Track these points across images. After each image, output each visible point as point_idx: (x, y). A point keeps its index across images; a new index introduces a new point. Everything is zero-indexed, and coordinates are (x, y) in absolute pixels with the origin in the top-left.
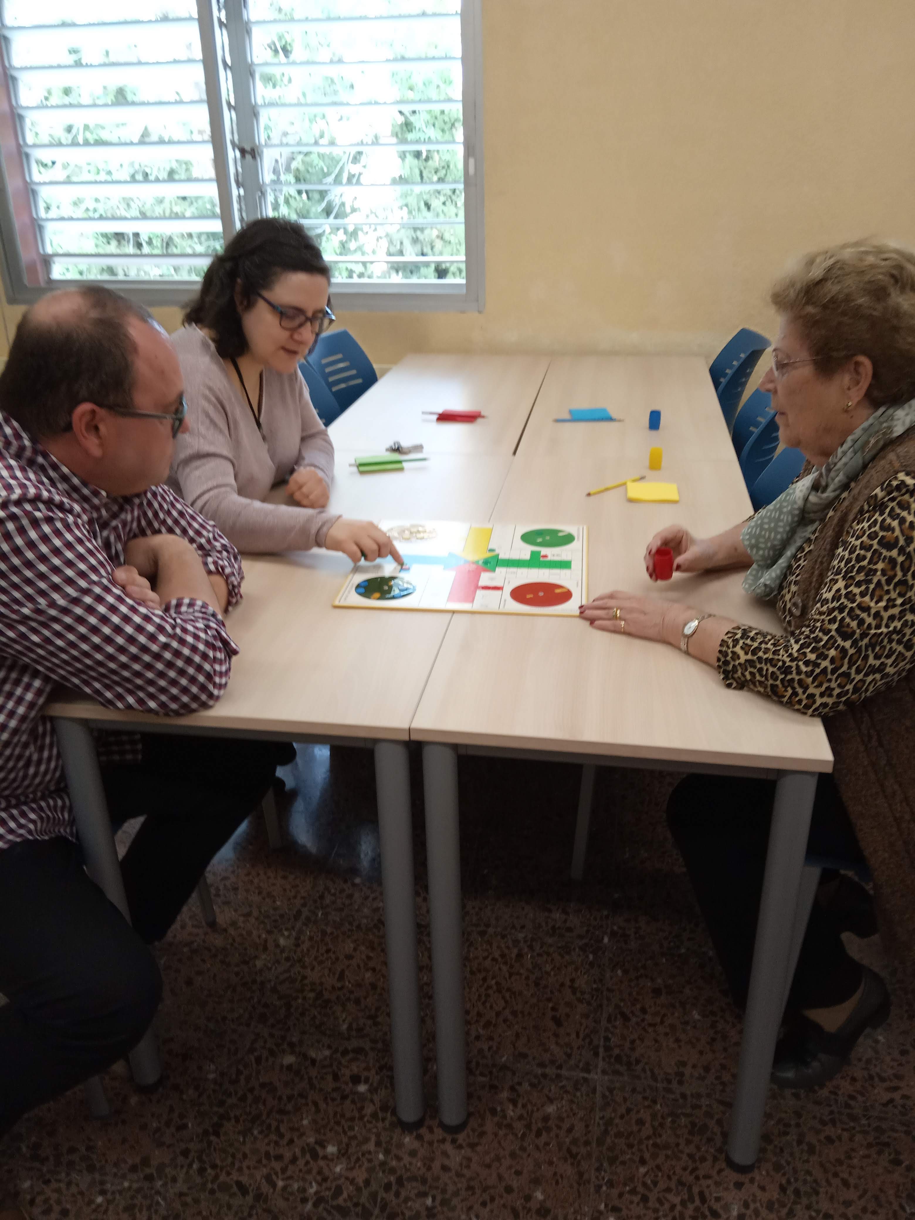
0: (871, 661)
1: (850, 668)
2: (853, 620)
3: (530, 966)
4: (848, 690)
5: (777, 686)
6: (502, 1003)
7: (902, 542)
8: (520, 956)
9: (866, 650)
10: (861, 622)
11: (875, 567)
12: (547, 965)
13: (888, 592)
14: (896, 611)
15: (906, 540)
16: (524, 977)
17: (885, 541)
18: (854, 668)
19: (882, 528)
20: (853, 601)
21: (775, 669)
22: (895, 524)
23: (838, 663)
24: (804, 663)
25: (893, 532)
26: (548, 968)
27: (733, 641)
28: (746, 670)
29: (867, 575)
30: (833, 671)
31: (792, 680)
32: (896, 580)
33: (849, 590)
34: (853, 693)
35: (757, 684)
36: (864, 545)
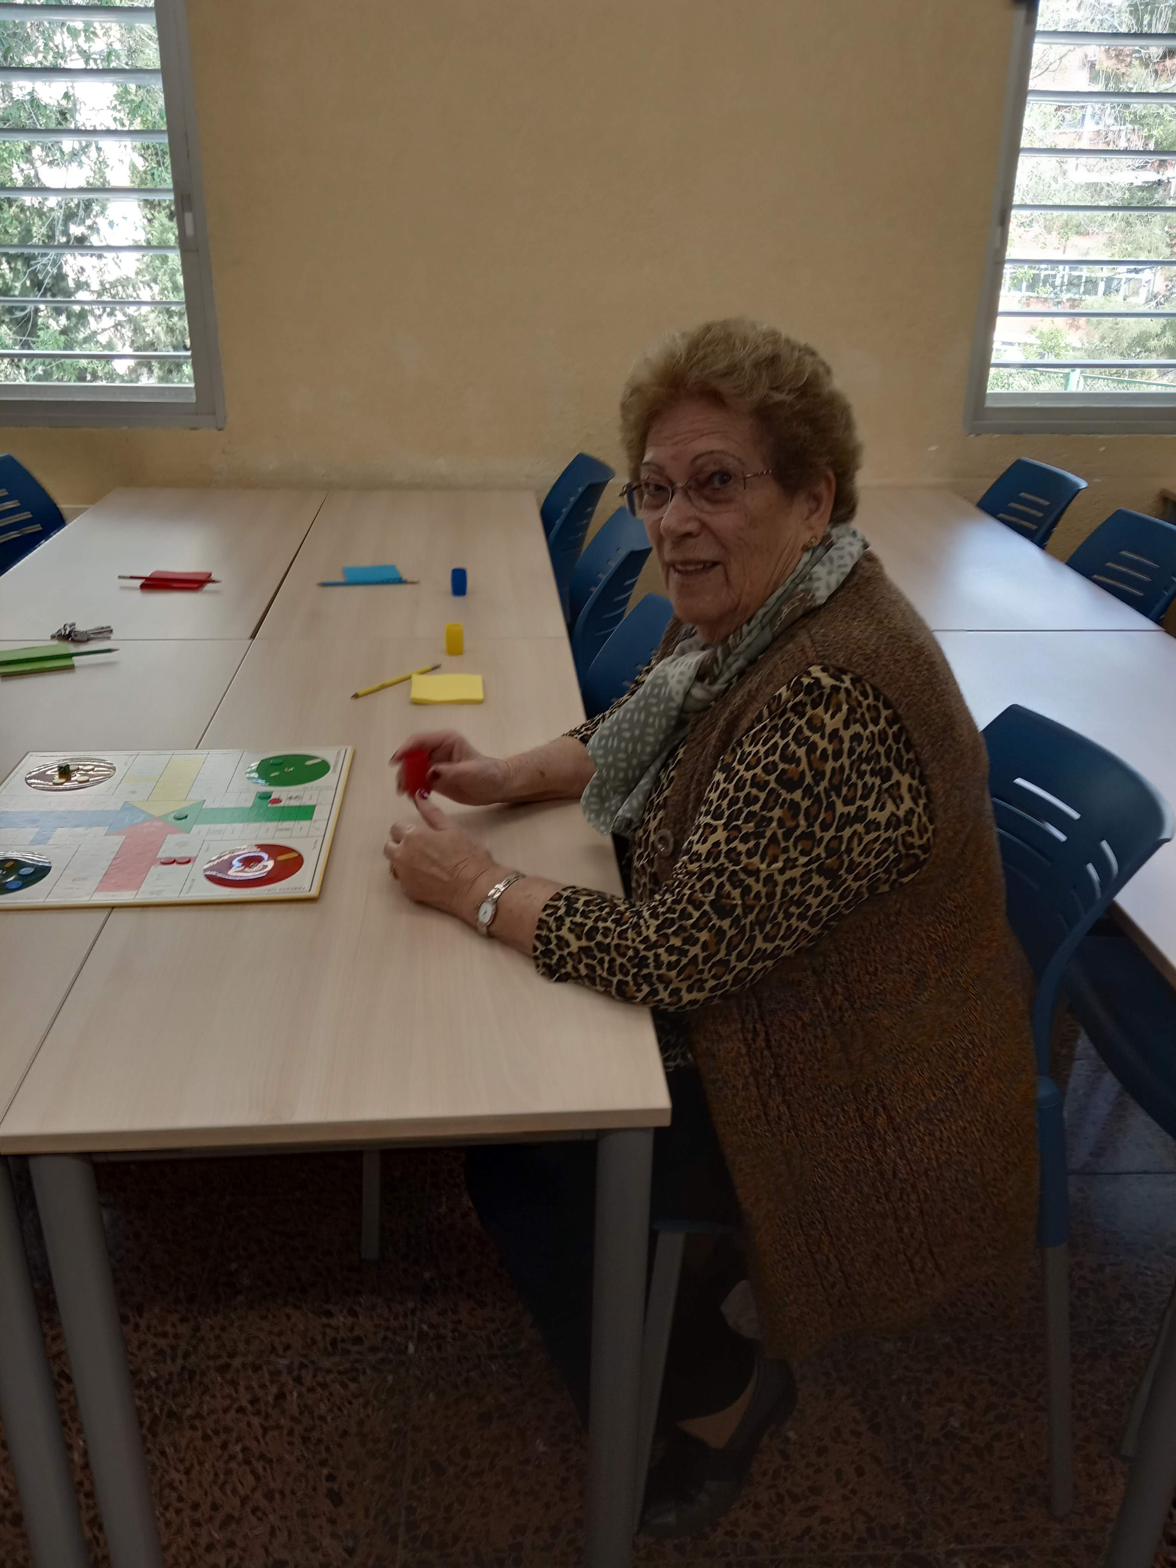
0: (759, 943)
1: (729, 954)
2: (735, 888)
3: (295, 1411)
4: (727, 981)
5: (627, 983)
6: (251, 1480)
7: (808, 779)
8: (281, 1396)
9: (752, 930)
10: (746, 890)
11: (769, 815)
12: (322, 1406)
13: (786, 850)
14: (797, 873)
15: (813, 777)
16: (285, 1431)
17: (785, 777)
18: (735, 953)
19: (784, 758)
20: (737, 863)
21: (624, 961)
22: (801, 752)
23: (712, 949)
24: (666, 951)
25: (798, 765)
26: (323, 1408)
27: (556, 919)
28: (580, 962)
29: (757, 826)
30: (706, 960)
31: (650, 975)
32: (798, 832)
33: (732, 845)
34: (732, 986)
35: (598, 980)
36: (757, 780)
